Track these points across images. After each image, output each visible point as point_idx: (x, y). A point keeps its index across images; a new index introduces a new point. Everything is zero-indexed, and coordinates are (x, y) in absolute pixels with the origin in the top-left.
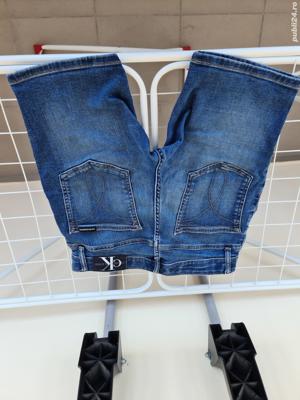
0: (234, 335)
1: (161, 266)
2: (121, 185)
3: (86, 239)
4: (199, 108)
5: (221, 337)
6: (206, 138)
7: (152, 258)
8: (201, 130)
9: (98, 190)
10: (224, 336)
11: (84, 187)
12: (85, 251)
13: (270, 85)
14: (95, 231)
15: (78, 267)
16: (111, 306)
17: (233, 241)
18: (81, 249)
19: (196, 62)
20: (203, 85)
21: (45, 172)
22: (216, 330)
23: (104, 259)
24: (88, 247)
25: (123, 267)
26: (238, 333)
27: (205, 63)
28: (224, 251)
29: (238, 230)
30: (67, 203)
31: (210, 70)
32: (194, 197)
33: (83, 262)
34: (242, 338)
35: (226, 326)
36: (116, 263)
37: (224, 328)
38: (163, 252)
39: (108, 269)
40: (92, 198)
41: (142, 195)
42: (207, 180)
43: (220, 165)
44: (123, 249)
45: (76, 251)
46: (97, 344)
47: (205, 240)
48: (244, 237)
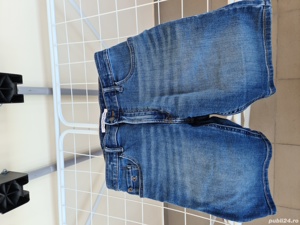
0: (19, 194)
10: (18, 186)
26: (21, 197)
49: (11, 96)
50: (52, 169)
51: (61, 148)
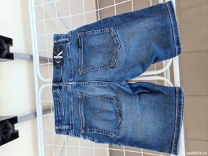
0: (11, 131)
1: (57, 87)
2: (106, 62)
3: (74, 42)
4: (151, 97)
5: (9, 123)
6: (136, 104)
7: (61, 81)
8: (140, 101)
9: (103, 49)
10: (10, 125)
11: (105, 42)
12: (67, 42)
13: (171, 137)
14: (79, 47)
15: (57, 37)
16: (29, 57)
17: (76, 129)
18: (68, 39)
19: (177, 90)
20: (166, 97)
21: (115, 20)
22: (14, 120)
23: (62, 53)
24: (69, 43)
25: (55, 64)
26: (12, 134)
27: (177, 95)
28: (69, 124)
29: (83, 132)
30: (96, 32)
31: (174, 98)
32: (101, 102)
33: (60, 40)
34: (9, 137)
35: (17, 127)
36: (58, 60)
37: (15, 125)
38: (66, 88)
39: (54, 55)
40: (99, 46)
41: (100, 74)
42: (111, 109)
43: (121, 115)
44: (67, 64)
45: (66, 36)
46: (6, 46)
47: (75, 112)
48: (79, 136)
49: (5, 54)
50: (33, 116)
51: (40, 98)
